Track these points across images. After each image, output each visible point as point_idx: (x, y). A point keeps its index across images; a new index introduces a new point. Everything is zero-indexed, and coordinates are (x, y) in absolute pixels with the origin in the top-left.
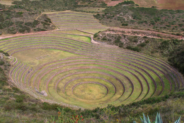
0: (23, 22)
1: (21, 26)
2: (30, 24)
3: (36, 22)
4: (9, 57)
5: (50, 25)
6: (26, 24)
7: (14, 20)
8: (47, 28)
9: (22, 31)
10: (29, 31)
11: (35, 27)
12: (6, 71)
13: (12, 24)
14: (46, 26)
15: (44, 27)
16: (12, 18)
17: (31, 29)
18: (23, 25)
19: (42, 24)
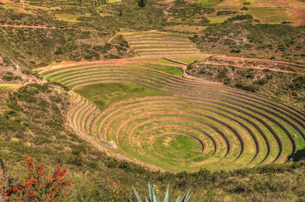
0: (91, 46)
1: (88, 51)
2: (99, 48)
3: (108, 46)
4: (69, 92)
5: (125, 50)
6: (94, 48)
7: (79, 41)
8: (122, 55)
9: (89, 58)
10: (98, 58)
11: (106, 52)
12: (63, 111)
13: (76, 47)
14: (121, 51)
15: (119, 53)
16: (76, 39)
17: (101, 56)
18: (91, 49)
19: (116, 50)
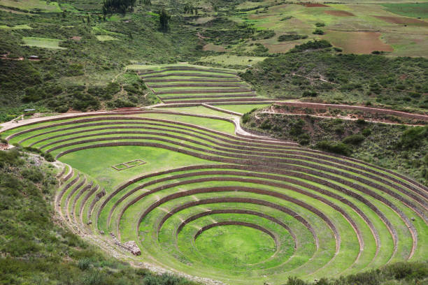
0: (84, 88)
1: (80, 97)
2: (95, 91)
3: (114, 87)
4: (54, 164)
5: (142, 94)
6: (91, 91)
7: (64, 82)
8: (136, 102)
9: (78, 108)
10: (96, 106)
11: (110, 99)
12: (47, 195)
13: (59, 92)
14: (135, 97)
15: (132, 100)
16: (59, 76)
17: (102, 103)
18: (84, 93)
19: (126, 93)
